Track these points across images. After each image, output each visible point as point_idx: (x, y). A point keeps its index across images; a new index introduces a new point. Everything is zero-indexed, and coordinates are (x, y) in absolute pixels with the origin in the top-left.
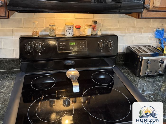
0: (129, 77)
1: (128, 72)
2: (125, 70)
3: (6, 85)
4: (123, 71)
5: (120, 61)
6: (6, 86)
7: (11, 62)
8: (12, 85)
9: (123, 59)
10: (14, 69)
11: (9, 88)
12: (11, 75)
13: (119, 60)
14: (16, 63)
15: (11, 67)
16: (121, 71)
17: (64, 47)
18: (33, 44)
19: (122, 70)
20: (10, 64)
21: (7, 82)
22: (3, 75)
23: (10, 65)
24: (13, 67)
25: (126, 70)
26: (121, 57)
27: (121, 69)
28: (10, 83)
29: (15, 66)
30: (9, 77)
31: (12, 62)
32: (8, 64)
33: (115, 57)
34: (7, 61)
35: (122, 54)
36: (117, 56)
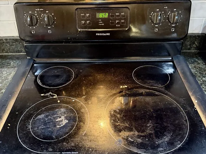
0: (199, 76)
1: (199, 68)
2: (196, 64)
3: (3, 76)
4: (191, 66)
5: (191, 48)
6: (2, 78)
7: (13, 42)
8: (10, 78)
9: (196, 45)
10: (21, 53)
11: (5, 82)
12: (14, 61)
13: (189, 47)
14: (21, 43)
15: (16, 49)
16: (188, 66)
17: (88, 22)
18: (36, 14)
19: (191, 63)
20: (13, 45)
21: (6, 72)
22: (4, 60)
23: (13, 47)
24: (18, 50)
25: (199, 64)
26: (194, 42)
27: (188, 63)
28: (8, 74)
29: (22, 49)
30: (10, 64)
31: (15, 43)
32: (11, 45)
33: (182, 41)
34: (8, 40)
35: (195, 36)
36: (187, 39)
